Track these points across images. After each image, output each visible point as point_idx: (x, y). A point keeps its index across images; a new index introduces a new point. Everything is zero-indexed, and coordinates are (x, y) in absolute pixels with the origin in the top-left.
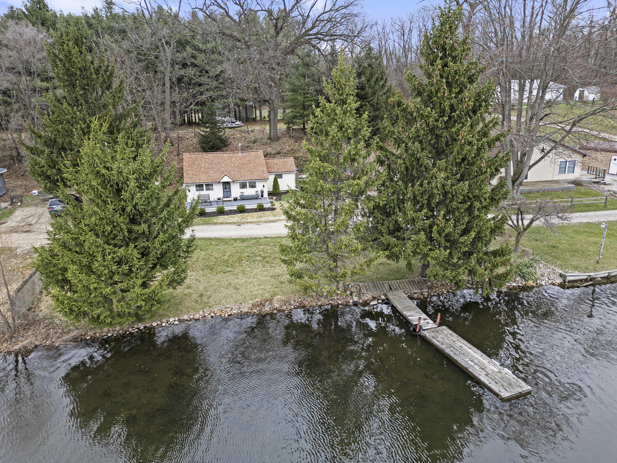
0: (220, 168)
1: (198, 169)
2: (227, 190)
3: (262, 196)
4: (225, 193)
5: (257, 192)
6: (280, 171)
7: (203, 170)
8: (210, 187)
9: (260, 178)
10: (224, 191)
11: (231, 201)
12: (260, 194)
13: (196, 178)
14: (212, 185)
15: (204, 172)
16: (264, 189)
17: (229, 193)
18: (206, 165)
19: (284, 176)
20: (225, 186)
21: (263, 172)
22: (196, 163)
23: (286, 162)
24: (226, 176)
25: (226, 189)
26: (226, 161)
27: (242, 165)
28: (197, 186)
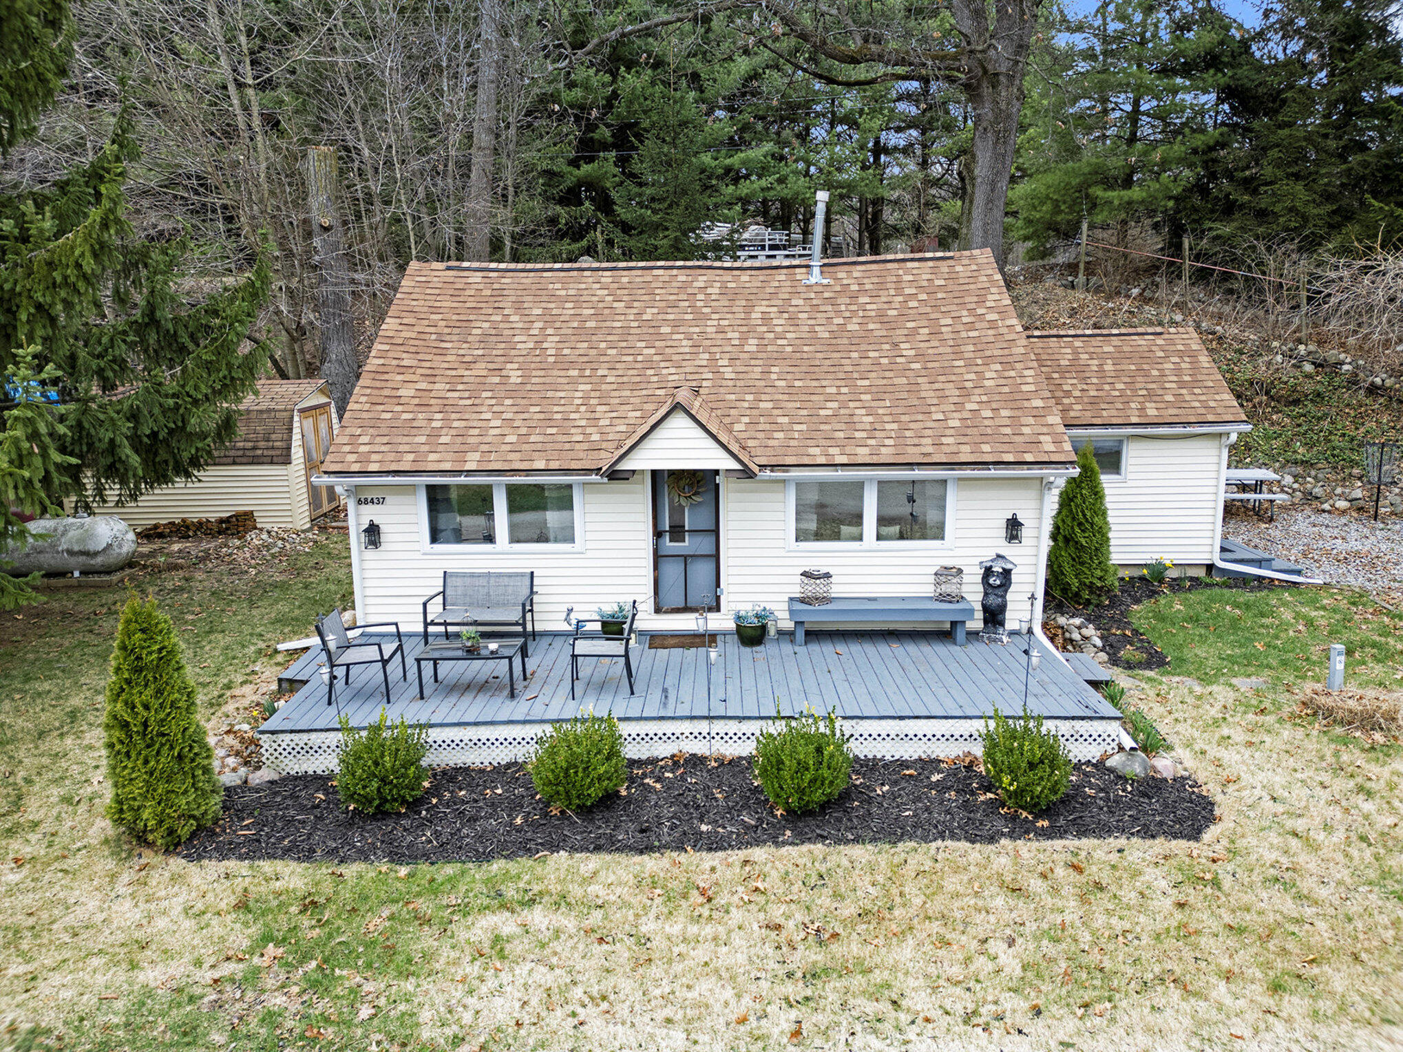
0: (649, 364)
1: (480, 369)
2: (687, 545)
3: (994, 616)
4: (673, 571)
5: (949, 573)
6: (1107, 415)
7: (515, 377)
8: (553, 518)
9: (987, 451)
10: (658, 558)
11: (707, 639)
12: (974, 594)
13: (434, 434)
14: (564, 500)
15: (512, 393)
16: (1010, 551)
17: (701, 571)
18: (550, 344)
19: (1133, 456)
20: (677, 511)
21: (1015, 399)
22: (481, 327)
23: (1146, 357)
24: (680, 422)
25: (677, 532)
26: (700, 318)
27: (831, 346)
28: (437, 499)
